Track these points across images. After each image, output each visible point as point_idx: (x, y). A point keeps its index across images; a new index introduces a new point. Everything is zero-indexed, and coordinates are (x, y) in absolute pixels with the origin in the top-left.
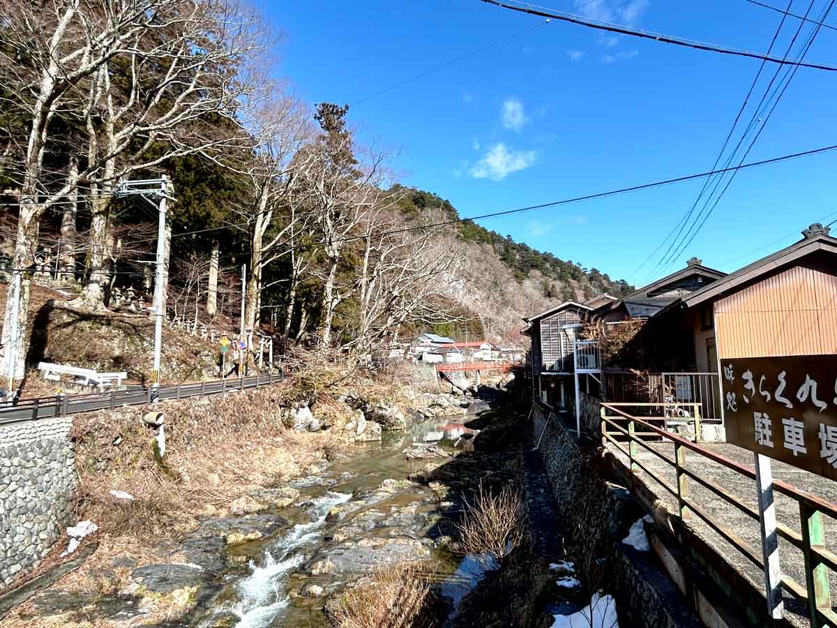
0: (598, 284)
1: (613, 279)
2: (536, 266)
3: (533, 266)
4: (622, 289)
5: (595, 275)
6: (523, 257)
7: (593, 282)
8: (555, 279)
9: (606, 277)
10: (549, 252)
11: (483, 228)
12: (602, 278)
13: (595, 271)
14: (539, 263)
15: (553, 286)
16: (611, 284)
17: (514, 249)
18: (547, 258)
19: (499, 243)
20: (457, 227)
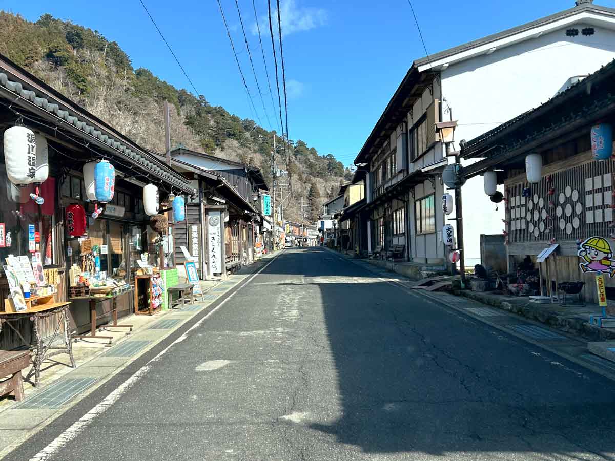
0: (303, 158)
1: (320, 154)
2: (234, 135)
3: (229, 135)
4: (329, 165)
5: (302, 148)
6: (218, 123)
7: (299, 156)
8: (255, 152)
9: (313, 151)
10: (250, 120)
11: (164, 83)
12: (309, 152)
13: (301, 144)
14: (236, 131)
15: (251, 160)
16: (317, 158)
17: (209, 112)
18: (248, 126)
19: (190, 104)
20: (127, 78)
